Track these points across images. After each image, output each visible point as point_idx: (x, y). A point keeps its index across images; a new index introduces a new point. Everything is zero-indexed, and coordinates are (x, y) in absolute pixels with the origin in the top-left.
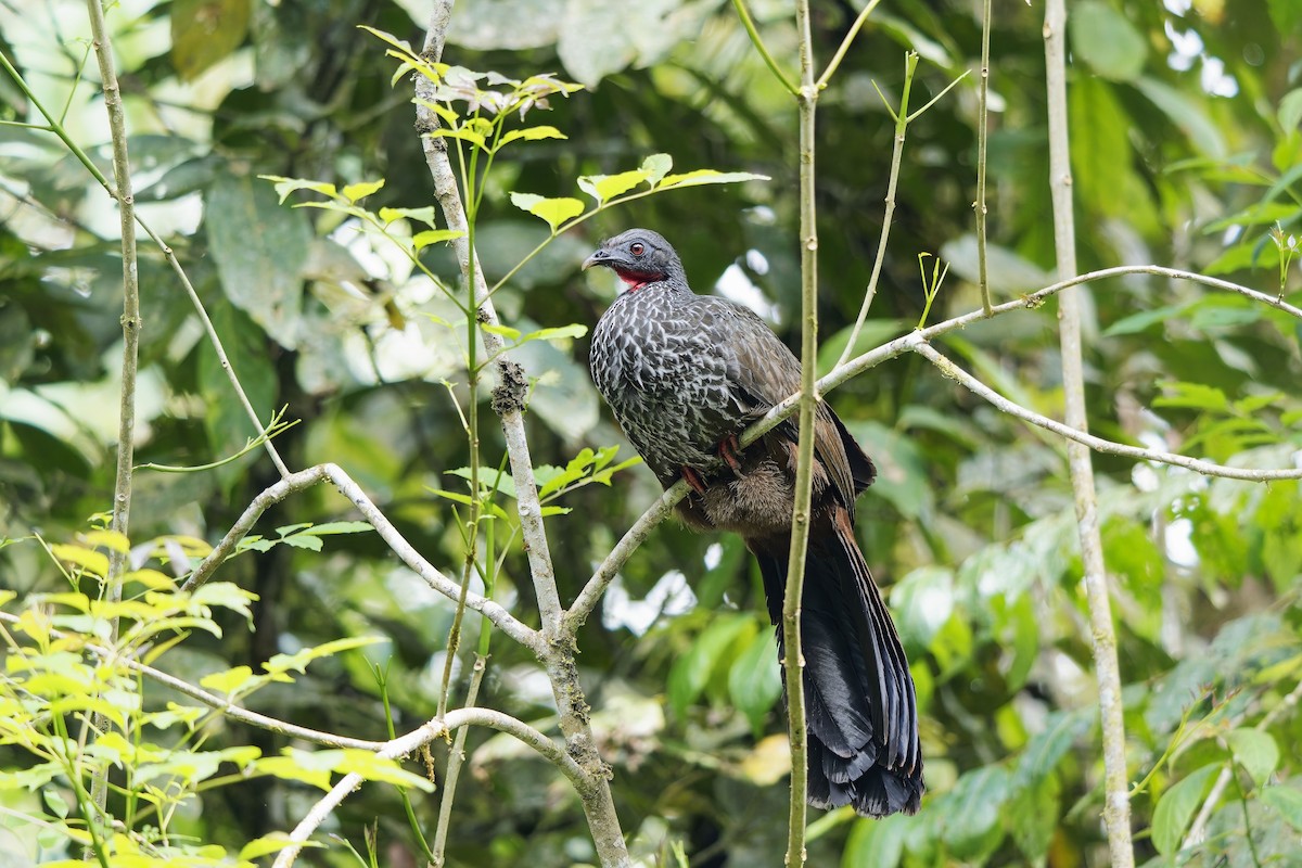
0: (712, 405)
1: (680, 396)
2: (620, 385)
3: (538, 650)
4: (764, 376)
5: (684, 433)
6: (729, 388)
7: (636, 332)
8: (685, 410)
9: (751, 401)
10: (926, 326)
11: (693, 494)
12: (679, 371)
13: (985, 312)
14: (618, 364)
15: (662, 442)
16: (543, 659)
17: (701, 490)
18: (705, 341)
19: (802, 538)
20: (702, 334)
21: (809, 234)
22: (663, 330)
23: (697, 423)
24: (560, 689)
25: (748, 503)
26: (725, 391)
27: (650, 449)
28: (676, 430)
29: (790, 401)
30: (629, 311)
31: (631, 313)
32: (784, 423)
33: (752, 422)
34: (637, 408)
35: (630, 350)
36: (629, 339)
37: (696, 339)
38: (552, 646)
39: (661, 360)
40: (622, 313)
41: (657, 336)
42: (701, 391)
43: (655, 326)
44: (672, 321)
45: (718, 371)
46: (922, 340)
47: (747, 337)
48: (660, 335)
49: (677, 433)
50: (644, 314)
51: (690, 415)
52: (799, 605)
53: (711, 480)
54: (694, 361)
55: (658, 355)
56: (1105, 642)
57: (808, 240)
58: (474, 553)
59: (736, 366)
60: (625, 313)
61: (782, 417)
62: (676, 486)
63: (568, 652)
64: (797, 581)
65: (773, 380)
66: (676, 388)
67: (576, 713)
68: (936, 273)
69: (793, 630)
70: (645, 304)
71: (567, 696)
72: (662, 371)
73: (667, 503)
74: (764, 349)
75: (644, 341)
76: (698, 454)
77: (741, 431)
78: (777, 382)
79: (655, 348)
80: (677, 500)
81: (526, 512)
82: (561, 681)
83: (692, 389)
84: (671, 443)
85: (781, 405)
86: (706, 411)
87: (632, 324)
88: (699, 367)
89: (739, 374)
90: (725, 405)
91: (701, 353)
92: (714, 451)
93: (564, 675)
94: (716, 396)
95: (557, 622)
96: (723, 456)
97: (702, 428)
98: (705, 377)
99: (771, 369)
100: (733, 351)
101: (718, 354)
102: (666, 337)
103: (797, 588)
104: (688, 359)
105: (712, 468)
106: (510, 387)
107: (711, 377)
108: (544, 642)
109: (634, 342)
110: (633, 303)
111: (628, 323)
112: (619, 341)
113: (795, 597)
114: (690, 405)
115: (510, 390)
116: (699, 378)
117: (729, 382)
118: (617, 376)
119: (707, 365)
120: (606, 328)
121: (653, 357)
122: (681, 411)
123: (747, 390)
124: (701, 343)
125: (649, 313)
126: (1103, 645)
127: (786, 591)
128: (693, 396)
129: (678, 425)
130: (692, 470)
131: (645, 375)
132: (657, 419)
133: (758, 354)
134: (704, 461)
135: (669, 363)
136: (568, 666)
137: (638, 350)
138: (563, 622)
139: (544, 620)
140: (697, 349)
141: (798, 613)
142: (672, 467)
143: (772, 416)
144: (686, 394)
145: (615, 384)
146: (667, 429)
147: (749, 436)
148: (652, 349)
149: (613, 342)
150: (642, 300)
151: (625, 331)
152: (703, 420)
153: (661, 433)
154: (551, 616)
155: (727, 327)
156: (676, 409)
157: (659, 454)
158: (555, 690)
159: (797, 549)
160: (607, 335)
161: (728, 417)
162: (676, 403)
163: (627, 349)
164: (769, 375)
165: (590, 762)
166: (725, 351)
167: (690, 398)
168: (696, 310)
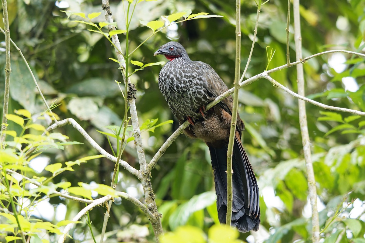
0: (198, 96)
1: (188, 93)
2: (169, 91)
3: (139, 176)
4: (215, 87)
5: (189, 105)
6: (204, 90)
7: (174, 73)
8: (190, 97)
9: (211, 95)
10: (268, 70)
11: (190, 126)
12: (188, 85)
13: (288, 65)
14: (168, 84)
15: (182, 109)
16: (140, 179)
17: (193, 124)
18: (196, 75)
19: (234, 131)
20: (195, 73)
21: (238, 31)
22: (182, 72)
23: (193, 102)
24: (146, 189)
25: (208, 128)
26: (202, 91)
27: (177, 111)
28: (186, 104)
29: (223, 95)
30: (171, 67)
31: (172, 67)
32: (221, 103)
33: (210, 102)
34: (174, 98)
35: (172, 79)
36: (171, 76)
37: (193, 74)
38: (144, 175)
39: (182, 82)
40: (168, 68)
41: (180, 74)
42: (195, 91)
43: (180, 71)
44: (185, 69)
45: (201, 85)
46: (267, 74)
47: (210, 74)
48: (181, 74)
49: (187, 105)
50: (176, 67)
51: (191, 99)
52: (232, 153)
53: (196, 121)
54: (193, 81)
55: (181, 80)
56: (312, 184)
57: (238, 33)
58: (124, 138)
59: (207, 83)
60: (169, 67)
61: (220, 100)
62: (185, 123)
63: (148, 177)
64: (232, 145)
65: (218, 88)
66: (187, 91)
67: (151, 197)
68: (271, 53)
69: (230, 161)
70: (176, 64)
71: (148, 191)
72: (183, 85)
73: (182, 128)
74: (215, 78)
75: (176, 76)
76: (193, 113)
77: (206, 105)
78: (219, 89)
79: (180, 78)
80: (185, 128)
81: (136, 132)
82: (146, 186)
83: (192, 90)
84: (185, 109)
85: (220, 96)
86: (197, 98)
87: (172, 71)
88: (195, 84)
89: (207, 86)
90: (203, 96)
91: (195, 79)
92: (198, 111)
93: (147, 184)
94: (200, 93)
95: (145, 167)
96: (200, 113)
97: (195, 103)
98: (197, 87)
99: (217, 85)
100: (205, 79)
101: (201, 79)
102: (183, 74)
103: (232, 147)
104: (191, 81)
105: (197, 117)
106: (131, 91)
107: (198, 87)
108: (141, 174)
109: (173, 76)
110: (172, 64)
111: (171, 70)
112: (168, 77)
113: (231, 150)
114: (192, 96)
115: (131, 92)
116: (195, 87)
117: (204, 89)
118: (168, 88)
119: (197, 83)
120: (163, 72)
121: (179, 81)
122: (188, 98)
123: (210, 91)
124: (195, 76)
125: (177, 67)
126: (312, 185)
127: (228, 148)
128: (193, 93)
129: (187, 103)
130: (191, 118)
131: (177, 87)
132: (180, 101)
133: (213, 80)
134: (195, 115)
135: (185, 83)
136: (148, 182)
137: (175, 79)
138: (147, 167)
139: (141, 167)
140: (194, 78)
141: (232, 156)
142: (184, 117)
143: (217, 100)
144: (191, 92)
145: (167, 90)
146: (184, 104)
147: (209, 106)
148: (179, 78)
149: (166, 77)
150: (175, 63)
151: (170, 73)
152: (196, 101)
153: (182, 105)
154: (143, 165)
155: (204, 71)
156: (187, 97)
157: (180, 112)
158: (144, 189)
159: (232, 134)
160: (164, 74)
161: (203, 100)
162: (187, 95)
163: (171, 79)
164: (217, 87)
165: (155, 213)
166: (203, 79)
167: (191, 93)
168: (193, 65)
